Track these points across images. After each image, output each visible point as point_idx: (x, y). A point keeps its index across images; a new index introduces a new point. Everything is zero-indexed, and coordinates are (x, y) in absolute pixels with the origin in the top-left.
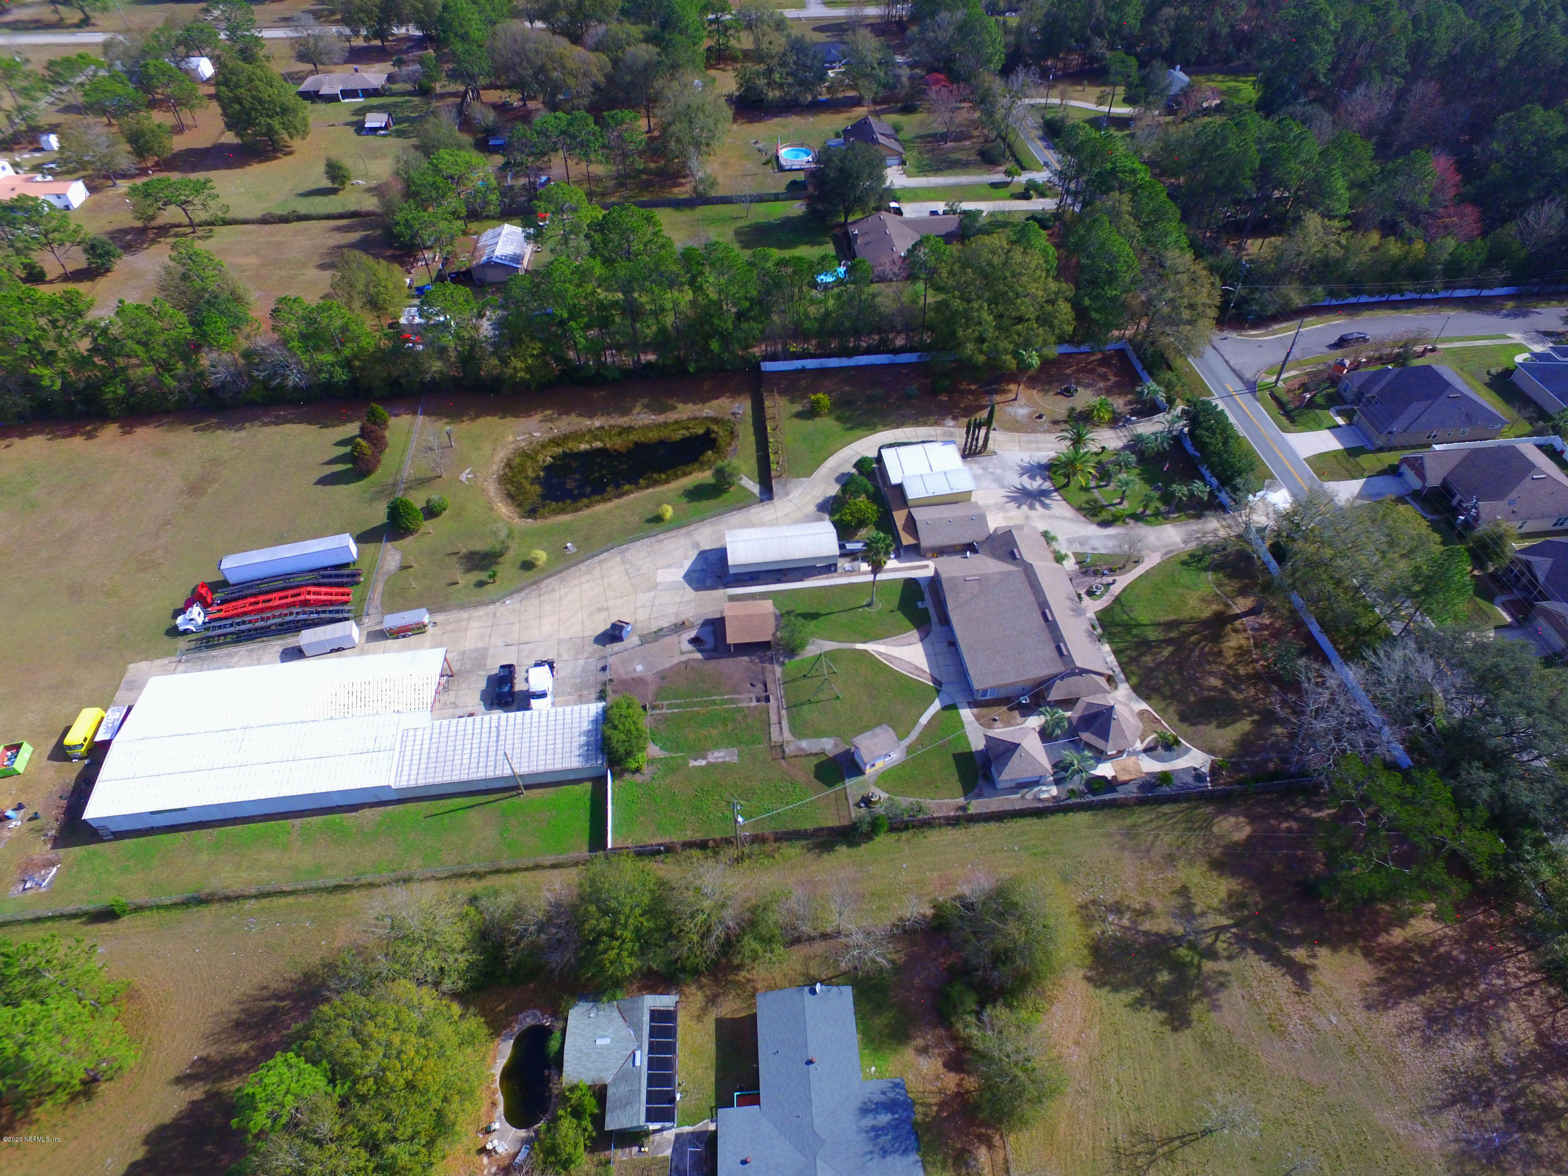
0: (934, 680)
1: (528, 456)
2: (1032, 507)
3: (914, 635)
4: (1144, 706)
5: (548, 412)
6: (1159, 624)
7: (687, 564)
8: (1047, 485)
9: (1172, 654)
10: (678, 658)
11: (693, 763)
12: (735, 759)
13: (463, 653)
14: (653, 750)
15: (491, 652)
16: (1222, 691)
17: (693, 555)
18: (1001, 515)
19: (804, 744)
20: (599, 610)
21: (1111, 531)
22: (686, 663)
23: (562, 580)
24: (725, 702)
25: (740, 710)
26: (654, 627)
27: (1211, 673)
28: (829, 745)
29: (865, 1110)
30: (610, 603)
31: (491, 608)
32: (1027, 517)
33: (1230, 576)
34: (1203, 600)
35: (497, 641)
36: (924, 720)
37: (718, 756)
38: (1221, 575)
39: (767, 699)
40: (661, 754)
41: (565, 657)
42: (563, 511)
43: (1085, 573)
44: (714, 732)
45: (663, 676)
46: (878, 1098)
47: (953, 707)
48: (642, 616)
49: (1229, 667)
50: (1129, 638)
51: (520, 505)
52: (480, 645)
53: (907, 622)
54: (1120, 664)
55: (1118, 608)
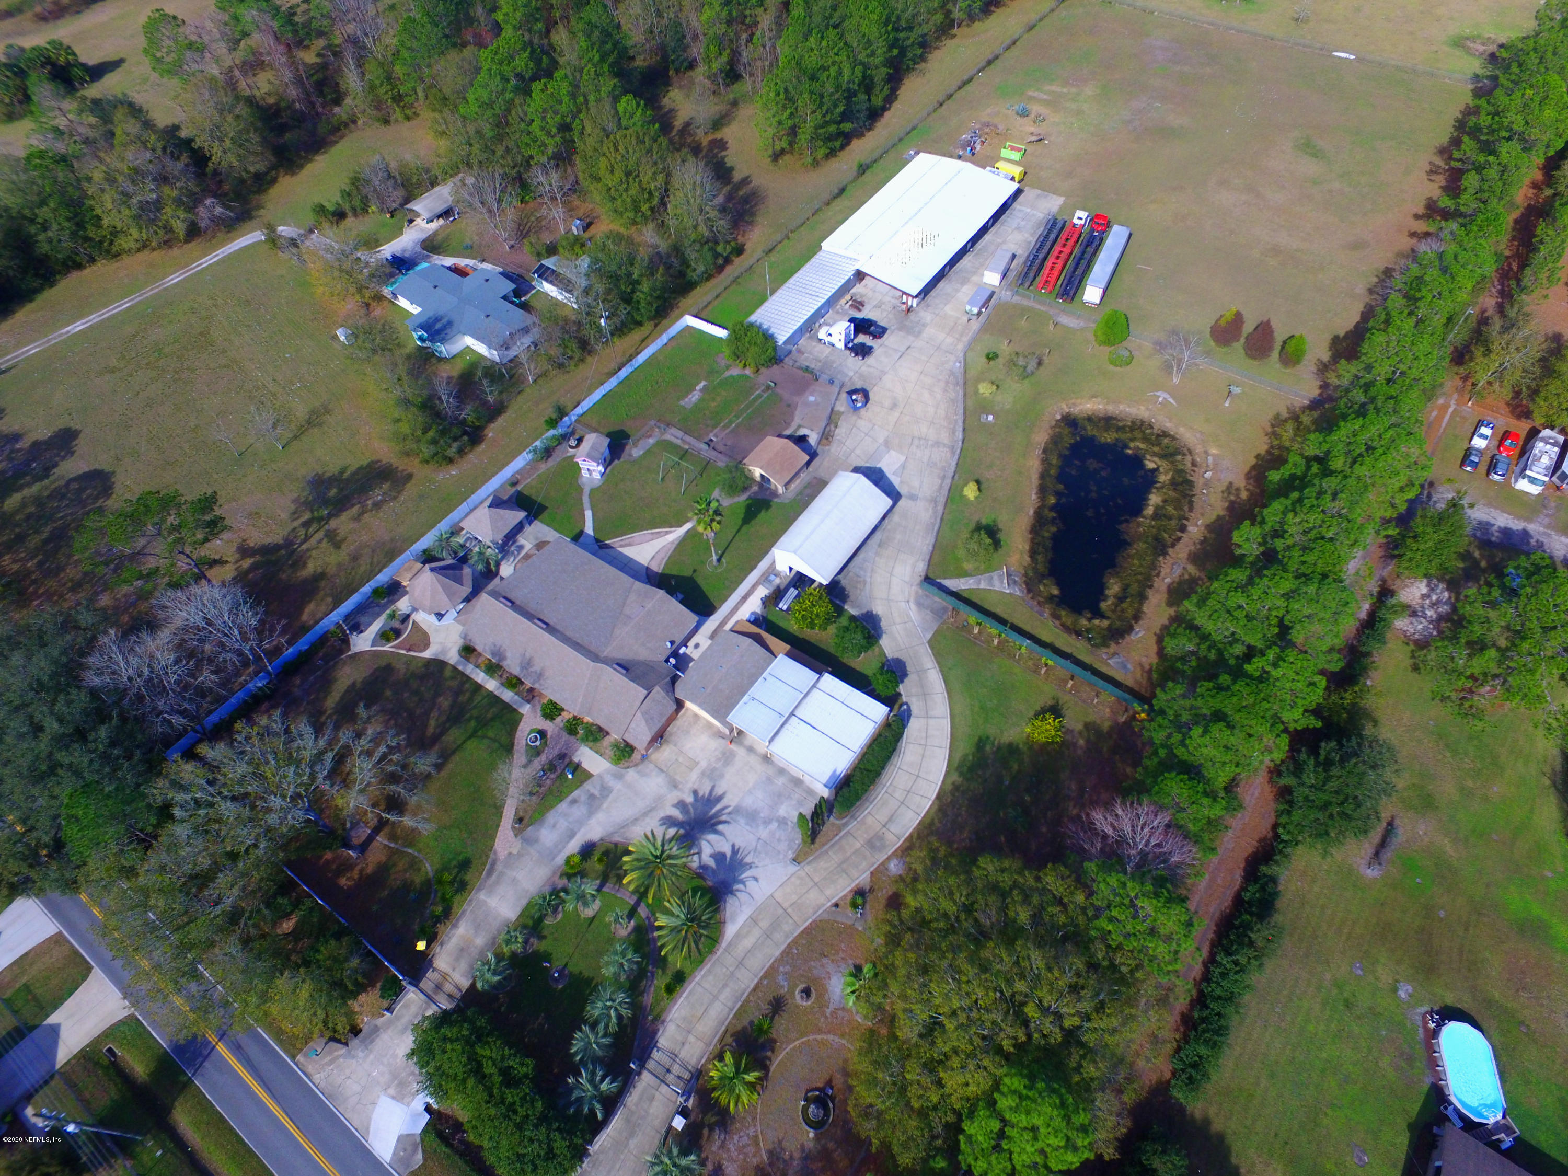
0: (608, 547)
1: (1172, 455)
2: (681, 805)
3: (657, 567)
4: (427, 654)
5: (1244, 495)
6: (453, 752)
8: (693, 861)
9: (425, 726)
10: (797, 420)
11: (703, 383)
12: (682, 403)
13: (924, 325)
14: (735, 372)
15: (911, 338)
17: (903, 491)
18: (703, 764)
19: (651, 441)
20: (894, 406)
21: (573, 846)
22: (788, 423)
23: (953, 400)
24: (730, 422)
25: (714, 427)
26: (843, 425)
28: (635, 451)
29: (450, 324)
30: (896, 414)
31: (960, 355)
32: (674, 785)
33: (407, 887)
35: (919, 343)
36: (588, 514)
37: (695, 397)
38: (418, 880)
39: (707, 444)
40: (728, 374)
42: (1054, 441)
43: (562, 756)
44: (713, 404)
45: (790, 408)
46: (448, 331)
47: (575, 538)
48: (863, 424)
50: (475, 713)
51: (1089, 419)
52: (924, 335)
53: (674, 572)
54: (468, 679)
55: (504, 740)
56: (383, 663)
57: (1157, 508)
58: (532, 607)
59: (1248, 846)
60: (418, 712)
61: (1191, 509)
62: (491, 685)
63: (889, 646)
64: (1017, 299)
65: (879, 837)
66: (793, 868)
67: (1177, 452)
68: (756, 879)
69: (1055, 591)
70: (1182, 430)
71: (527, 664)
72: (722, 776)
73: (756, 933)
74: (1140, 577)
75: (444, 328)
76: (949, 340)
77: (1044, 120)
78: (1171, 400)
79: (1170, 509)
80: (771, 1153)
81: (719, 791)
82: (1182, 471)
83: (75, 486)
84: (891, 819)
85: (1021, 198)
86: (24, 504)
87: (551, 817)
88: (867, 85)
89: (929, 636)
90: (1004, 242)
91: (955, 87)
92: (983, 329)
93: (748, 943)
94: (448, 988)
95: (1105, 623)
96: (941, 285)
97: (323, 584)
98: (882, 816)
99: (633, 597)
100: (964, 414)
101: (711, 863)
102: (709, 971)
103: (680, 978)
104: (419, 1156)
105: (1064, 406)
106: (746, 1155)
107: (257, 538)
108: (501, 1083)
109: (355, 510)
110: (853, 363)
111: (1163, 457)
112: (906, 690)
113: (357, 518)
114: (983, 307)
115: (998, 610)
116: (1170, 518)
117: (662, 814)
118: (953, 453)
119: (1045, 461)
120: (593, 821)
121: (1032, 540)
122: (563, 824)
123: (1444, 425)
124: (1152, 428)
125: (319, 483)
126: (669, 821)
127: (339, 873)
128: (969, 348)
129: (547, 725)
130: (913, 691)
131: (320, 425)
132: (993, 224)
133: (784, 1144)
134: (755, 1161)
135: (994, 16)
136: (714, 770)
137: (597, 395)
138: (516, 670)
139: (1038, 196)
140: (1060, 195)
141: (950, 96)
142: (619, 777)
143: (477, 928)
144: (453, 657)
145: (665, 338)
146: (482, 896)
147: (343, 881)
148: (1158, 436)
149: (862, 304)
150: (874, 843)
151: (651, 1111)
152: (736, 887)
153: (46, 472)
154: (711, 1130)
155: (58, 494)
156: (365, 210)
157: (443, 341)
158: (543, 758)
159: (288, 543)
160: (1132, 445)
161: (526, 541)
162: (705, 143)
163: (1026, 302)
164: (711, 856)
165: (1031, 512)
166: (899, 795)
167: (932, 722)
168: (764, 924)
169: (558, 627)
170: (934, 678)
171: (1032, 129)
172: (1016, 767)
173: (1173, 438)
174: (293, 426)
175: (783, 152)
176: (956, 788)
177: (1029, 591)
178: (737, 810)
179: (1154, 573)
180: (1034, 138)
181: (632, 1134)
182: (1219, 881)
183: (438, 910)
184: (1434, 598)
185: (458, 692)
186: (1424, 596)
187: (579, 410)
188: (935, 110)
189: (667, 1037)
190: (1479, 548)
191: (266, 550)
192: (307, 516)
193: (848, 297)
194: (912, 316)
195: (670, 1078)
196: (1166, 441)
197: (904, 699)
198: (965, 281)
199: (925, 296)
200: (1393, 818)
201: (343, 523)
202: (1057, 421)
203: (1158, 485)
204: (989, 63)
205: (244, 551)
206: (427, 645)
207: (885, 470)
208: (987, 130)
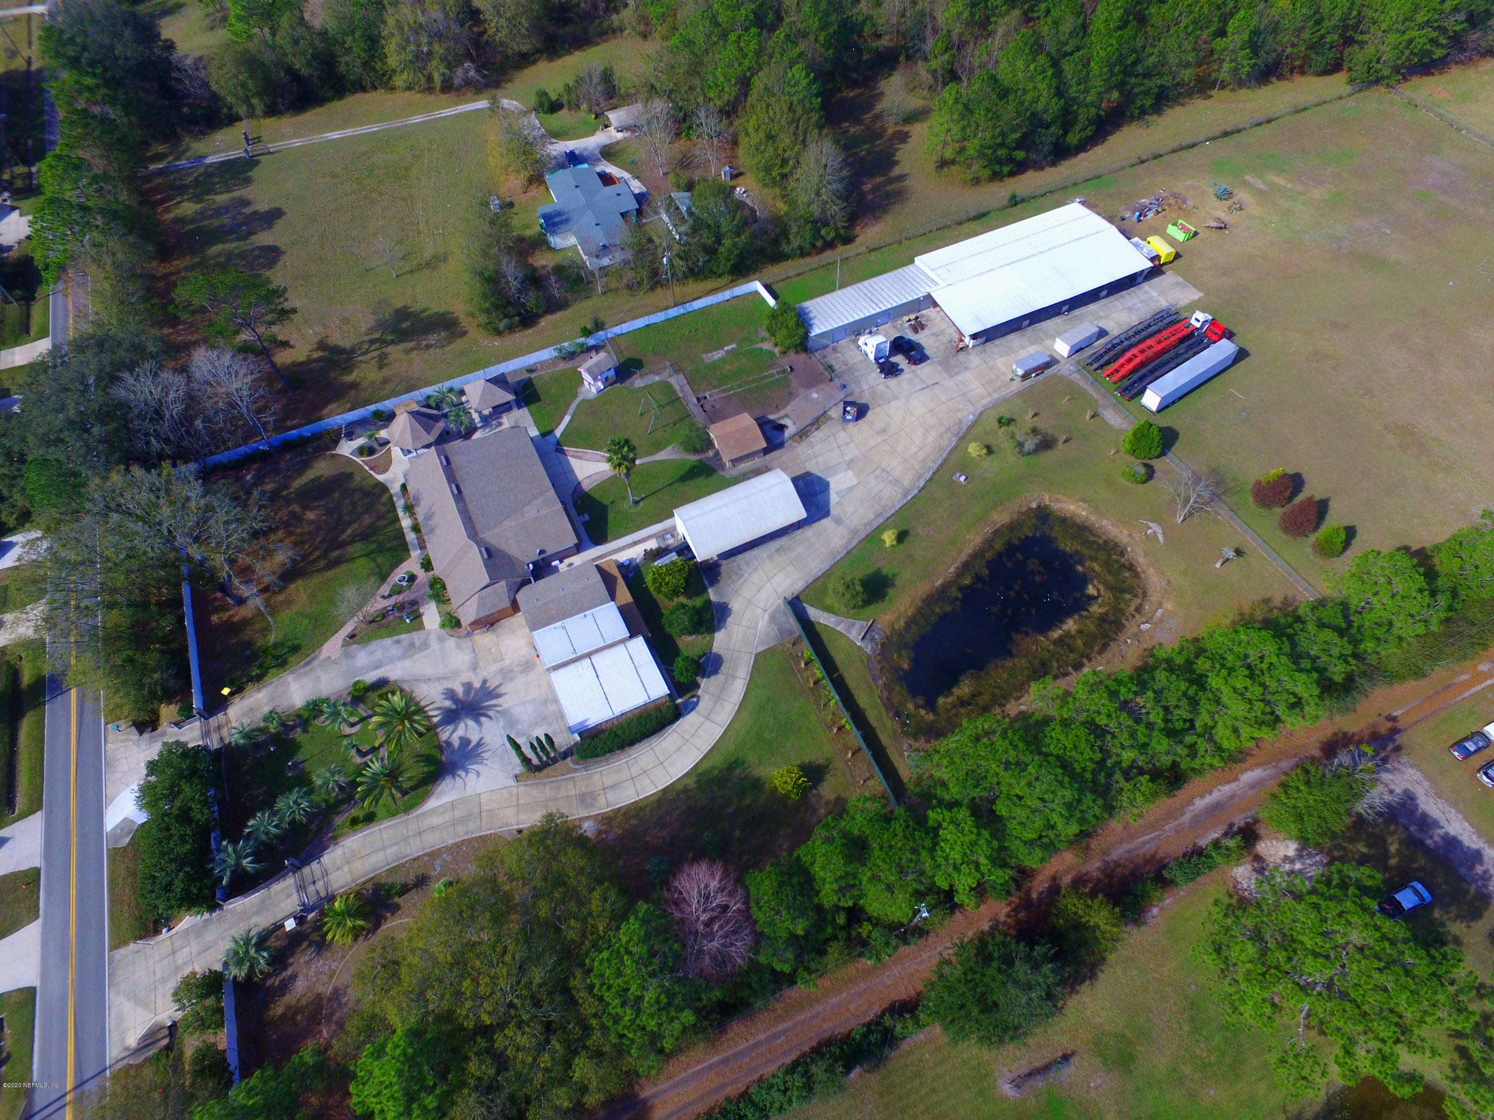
0: (563, 452)
1: (1123, 591)
2: (468, 686)
3: (586, 486)
4: (380, 478)
6: (348, 561)
7: (834, 498)
8: (444, 734)
9: (343, 531)
10: (788, 410)
11: (734, 346)
12: (705, 356)
13: (966, 368)
14: (766, 346)
15: (945, 375)
16: (306, 508)
17: (833, 512)
18: (507, 662)
19: (657, 378)
20: (884, 431)
21: (373, 675)
22: (778, 409)
23: (940, 448)
24: (732, 388)
25: (715, 387)
26: (825, 430)
27: (311, 522)
28: (638, 382)
30: (879, 439)
31: (979, 409)
32: (475, 668)
33: (249, 644)
34: (289, 603)
35: (949, 383)
36: (567, 418)
37: (718, 355)
38: (260, 643)
39: (698, 400)
40: (759, 345)
41: (881, 387)
42: (1012, 527)
43: (414, 603)
44: (728, 367)
45: (791, 396)
46: (563, 226)
47: (543, 435)
48: (842, 436)
49: (291, 534)
50: (381, 538)
52: (960, 378)
53: (597, 496)
54: (395, 510)
55: (385, 570)
56: (349, 470)
57: (1067, 634)
58: (460, 474)
59: (904, 992)
60: (346, 518)
61: (1100, 652)
62: (406, 522)
63: (720, 641)
64: (1076, 377)
65: (593, 796)
66: (511, 782)
67: (1130, 590)
68: (478, 774)
69: (906, 666)
70: (1152, 570)
71: (429, 517)
72: (512, 679)
73: (448, 817)
74: (997, 691)
75: (561, 222)
76: (981, 391)
77: (1241, 209)
78: (1161, 537)
79: (1079, 643)
80: (336, 991)
81: (502, 690)
82: (1122, 611)
83: (256, 253)
84: (614, 786)
85: (1156, 281)
86: (219, 255)
87: (375, 645)
88: (1067, 119)
89: (761, 649)
90: (1107, 317)
91: (1169, 149)
92: (1020, 394)
93: (436, 820)
94: (225, 732)
95: (931, 717)
96: (1012, 337)
97: (353, 393)
98: (608, 780)
99: (539, 501)
100: (942, 465)
101: (456, 743)
102: (394, 825)
103: (370, 818)
104: (127, 840)
105: (1047, 498)
106: (318, 980)
107: (338, 339)
108: (177, 816)
109: (411, 345)
110: (875, 376)
111: (1110, 588)
112: (707, 686)
113: (407, 352)
114: (1035, 370)
115: (839, 657)
116: (1072, 651)
117: (449, 685)
118: (905, 496)
119: (989, 543)
120: (399, 664)
121: (919, 609)
122: (378, 655)
123: (1466, 694)
124: (1122, 554)
125: (403, 314)
126: (450, 694)
127: (216, 610)
128: (995, 405)
129: (421, 574)
130: (712, 689)
131: (434, 268)
132: (1107, 296)
133: (349, 991)
134: (321, 989)
135: (1271, 87)
136: (512, 671)
137: (640, 323)
138: (420, 518)
139: (1177, 283)
140: (1201, 290)
141: (1157, 157)
142: (441, 640)
143: (272, 699)
144: (395, 489)
145: (727, 295)
146: (290, 678)
147: (215, 618)
148: (1123, 566)
149: (923, 327)
150: (585, 799)
151: (283, 904)
152: (462, 773)
153: (250, 234)
154: (310, 945)
155: (243, 255)
156: (578, 107)
157: (553, 233)
158: (400, 598)
159: (353, 351)
160: (1088, 563)
161: (507, 421)
162: (890, 131)
163: (1082, 384)
164: (461, 738)
165: (939, 583)
166: (635, 770)
167: (708, 723)
168: (458, 813)
169: (467, 499)
170: (738, 688)
171: (1222, 215)
172: (748, 802)
173: (1136, 575)
174: (415, 263)
175: (953, 162)
176: (685, 790)
177: (882, 653)
178: (505, 713)
179: (1015, 694)
180: (1215, 224)
181: (257, 913)
182: (852, 1007)
183: (255, 672)
184: (1298, 866)
185: (380, 517)
186: (1286, 859)
187: (617, 330)
188: (1132, 166)
189: (331, 857)
190: (1402, 842)
191: (336, 350)
192: (377, 335)
193: (912, 316)
194: (962, 355)
195: (311, 889)
196: (1127, 574)
197: (700, 692)
198: (1037, 341)
199: (987, 341)
200: (1073, 1053)
201: (395, 351)
202: (1030, 509)
203: (1085, 613)
204: (1226, 134)
205: (322, 345)
206: (385, 470)
207: (832, 486)
208: (1172, 201)
